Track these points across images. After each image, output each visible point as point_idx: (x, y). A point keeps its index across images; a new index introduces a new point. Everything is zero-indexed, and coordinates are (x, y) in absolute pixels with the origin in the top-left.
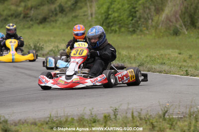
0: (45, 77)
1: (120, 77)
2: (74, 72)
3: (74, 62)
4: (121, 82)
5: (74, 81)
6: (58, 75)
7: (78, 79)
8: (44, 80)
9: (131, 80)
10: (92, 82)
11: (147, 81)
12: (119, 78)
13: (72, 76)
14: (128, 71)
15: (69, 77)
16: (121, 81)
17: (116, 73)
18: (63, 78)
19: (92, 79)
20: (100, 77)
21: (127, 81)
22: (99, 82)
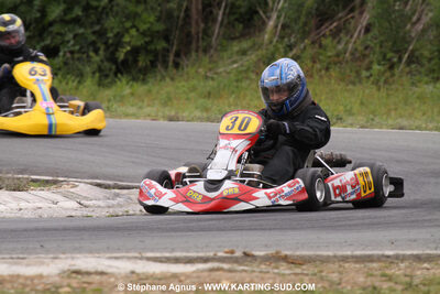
0: (154, 183)
1: (338, 187)
2: (225, 173)
3: (225, 147)
4: (339, 199)
5: (225, 194)
6: (187, 180)
7: (237, 191)
8: (152, 191)
9: (363, 194)
10: (270, 198)
11: (402, 195)
12: (335, 188)
13: (221, 181)
14: (357, 171)
15: (214, 185)
16: (340, 194)
17: (327, 175)
18: (199, 186)
19: (269, 191)
20: (289, 186)
21: (354, 197)
22: (288, 197)
